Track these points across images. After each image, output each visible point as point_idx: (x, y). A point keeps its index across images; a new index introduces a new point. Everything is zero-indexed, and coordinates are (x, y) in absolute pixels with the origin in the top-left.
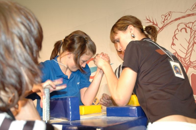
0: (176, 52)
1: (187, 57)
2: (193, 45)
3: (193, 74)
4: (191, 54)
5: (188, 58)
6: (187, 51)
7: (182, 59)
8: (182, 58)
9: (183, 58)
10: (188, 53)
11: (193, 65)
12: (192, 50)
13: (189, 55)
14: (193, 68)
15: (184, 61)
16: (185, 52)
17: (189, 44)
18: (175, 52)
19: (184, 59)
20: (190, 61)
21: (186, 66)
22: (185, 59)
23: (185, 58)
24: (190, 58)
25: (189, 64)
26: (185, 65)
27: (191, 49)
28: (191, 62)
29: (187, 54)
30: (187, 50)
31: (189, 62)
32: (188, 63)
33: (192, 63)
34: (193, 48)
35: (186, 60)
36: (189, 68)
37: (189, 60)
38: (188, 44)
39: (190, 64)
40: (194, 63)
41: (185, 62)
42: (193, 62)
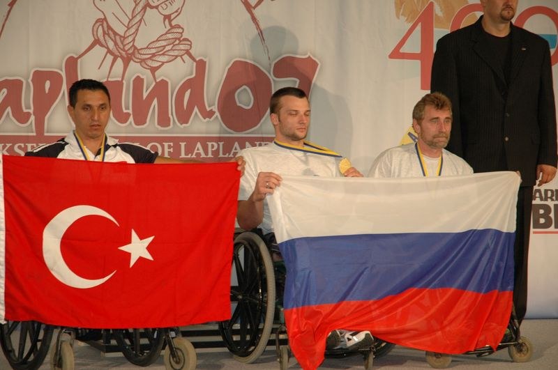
0: (105, 19)
1: (128, 35)
2: (144, 9)
3: (138, 77)
4: (137, 30)
5: (130, 39)
6: (131, 20)
7: (118, 38)
8: (119, 35)
9: (121, 36)
10: (132, 27)
11: (140, 56)
12: (140, 21)
13: (133, 30)
14: (140, 62)
15: (122, 43)
16: (126, 21)
17: (136, 5)
18: (103, 17)
19: (122, 39)
20: (133, 45)
21: (125, 56)
22: (124, 40)
23: (125, 38)
24: (134, 40)
25: (131, 51)
26: (124, 53)
27: (138, 18)
28: (135, 48)
29: (128, 28)
30: (131, 18)
31: (133, 48)
32: (129, 49)
33: (138, 50)
34: (143, 15)
35: (125, 43)
36: (132, 62)
37: (132, 43)
38: (134, 5)
39: (133, 53)
40: (142, 52)
41: (124, 46)
42: (142, 49)
